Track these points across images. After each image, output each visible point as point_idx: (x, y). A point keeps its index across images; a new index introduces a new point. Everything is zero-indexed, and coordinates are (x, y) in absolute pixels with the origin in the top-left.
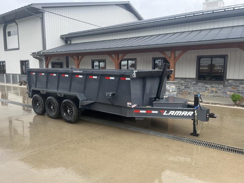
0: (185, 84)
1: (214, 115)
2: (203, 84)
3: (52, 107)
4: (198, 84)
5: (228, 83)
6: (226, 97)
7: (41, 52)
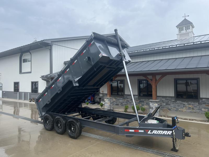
0: (166, 102)
1: (189, 134)
2: (181, 102)
3: (59, 125)
4: (177, 102)
5: (202, 101)
6: (202, 113)
7: (49, 75)
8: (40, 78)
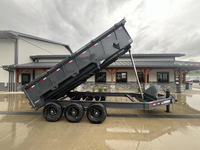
7: (15, 66)
8: (1, 67)
